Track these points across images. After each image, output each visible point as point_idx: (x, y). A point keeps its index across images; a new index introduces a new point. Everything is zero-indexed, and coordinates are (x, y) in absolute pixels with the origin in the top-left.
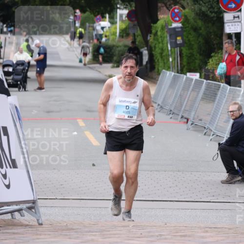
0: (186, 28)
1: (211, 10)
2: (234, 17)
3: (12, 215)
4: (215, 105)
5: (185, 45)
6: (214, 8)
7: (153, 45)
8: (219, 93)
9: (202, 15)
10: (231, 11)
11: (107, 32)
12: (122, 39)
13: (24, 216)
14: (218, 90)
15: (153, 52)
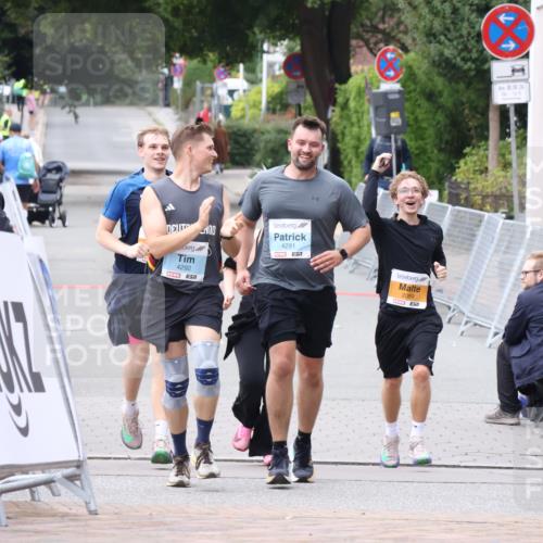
0: (410, 92)
1: (464, 54)
2: (514, 71)
3: (32, 493)
4: (471, 258)
5: (409, 129)
6: (470, 51)
7: (338, 130)
8: (480, 233)
9: (445, 66)
10: (507, 56)
11: (240, 101)
12: (271, 117)
13: (59, 495)
14: (478, 226)
15: (339, 145)
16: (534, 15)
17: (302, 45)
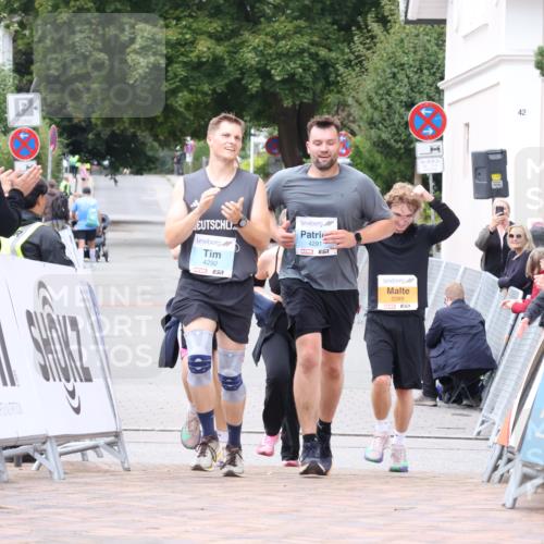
1: (396, 137)
2: (432, 149)
3: (83, 455)
6: (400, 135)
9: (382, 145)
10: (427, 139)
13: (102, 457)
16: (446, 109)
17: (279, 131)
